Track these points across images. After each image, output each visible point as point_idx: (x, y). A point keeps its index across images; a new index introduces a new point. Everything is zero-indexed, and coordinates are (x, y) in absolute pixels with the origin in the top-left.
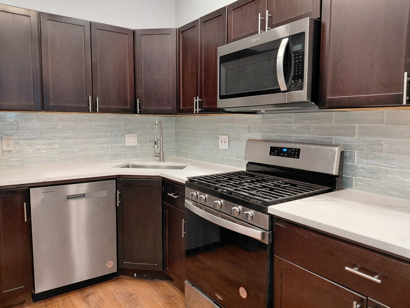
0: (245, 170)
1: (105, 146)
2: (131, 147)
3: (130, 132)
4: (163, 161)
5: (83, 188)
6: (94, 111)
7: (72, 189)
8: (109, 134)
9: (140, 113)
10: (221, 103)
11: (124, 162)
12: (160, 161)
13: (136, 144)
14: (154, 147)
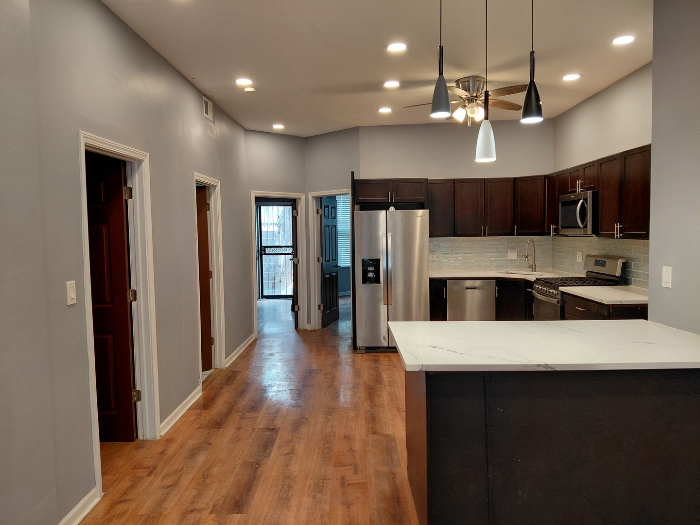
0: (585, 276)
1: (493, 259)
2: (512, 260)
3: (513, 249)
4: (535, 271)
5: (477, 283)
6: (484, 235)
7: (469, 283)
8: (495, 250)
9: (517, 235)
10: (563, 231)
11: (506, 270)
12: (533, 271)
13: (516, 258)
14: (525, 260)
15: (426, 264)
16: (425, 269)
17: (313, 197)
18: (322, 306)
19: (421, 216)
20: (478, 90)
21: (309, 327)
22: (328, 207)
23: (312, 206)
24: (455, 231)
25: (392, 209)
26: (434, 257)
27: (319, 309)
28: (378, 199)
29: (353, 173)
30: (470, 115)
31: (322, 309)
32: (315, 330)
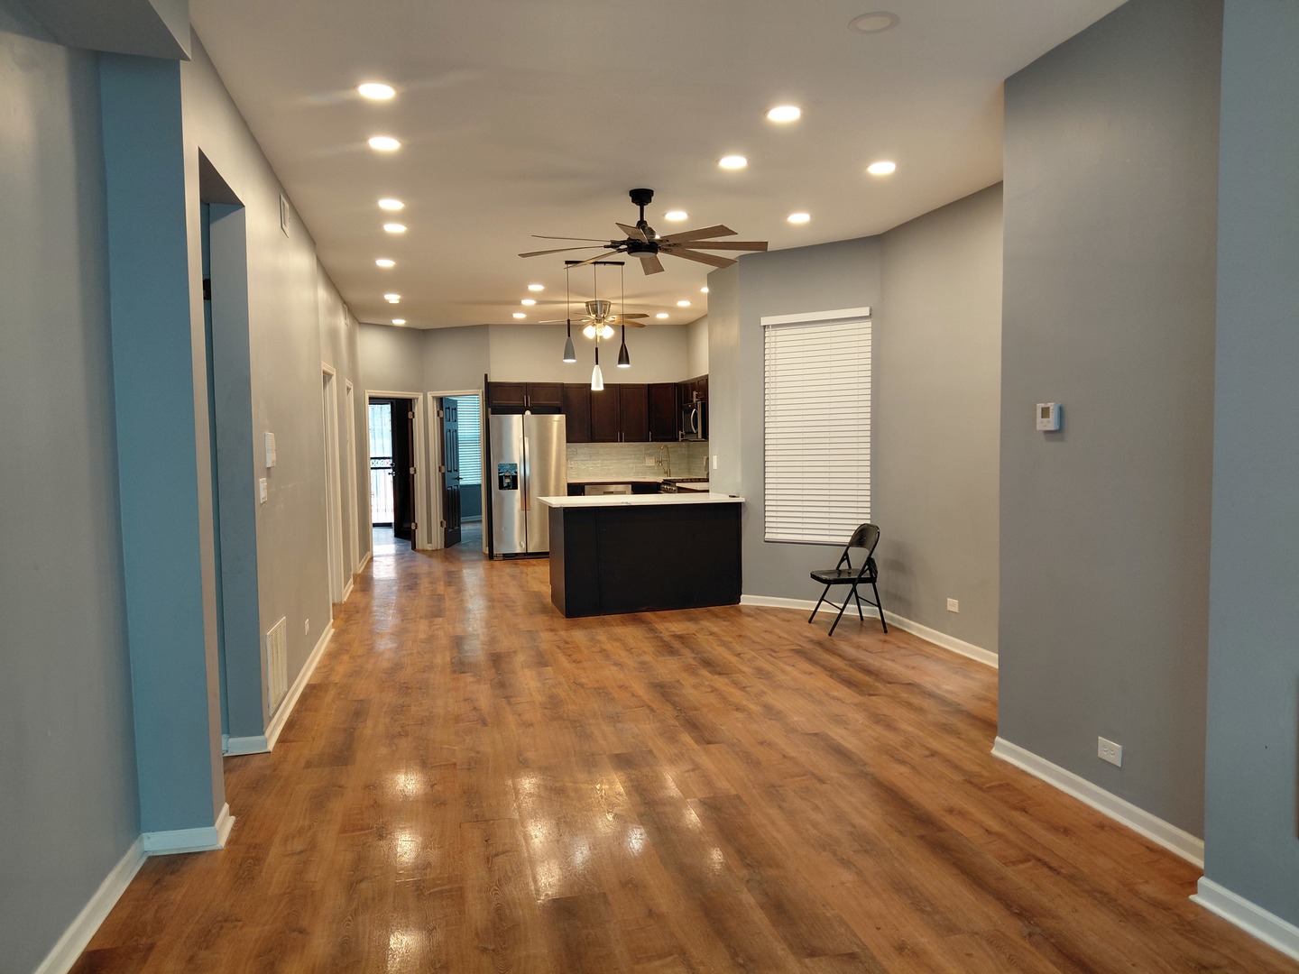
1: (631, 465)
2: (650, 467)
3: (650, 455)
4: (670, 476)
5: (614, 488)
6: (621, 441)
8: (633, 456)
9: (652, 441)
10: (686, 437)
11: (644, 476)
12: (668, 476)
13: (654, 465)
14: (660, 465)
15: (563, 469)
16: (563, 475)
17: (433, 397)
18: (445, 522)
19: (557, 421)
20: (605, 312)
21: (429, 547)
22: (449, 408)
23: (432, 407)
24: (592, 438)
25: (528, 413)
26: (572, 464)
27: (442, 526)
28: (514, 402)
29: (486, 376)
30: (599, 335)
31: (445, 526)
32: (437, 550)
